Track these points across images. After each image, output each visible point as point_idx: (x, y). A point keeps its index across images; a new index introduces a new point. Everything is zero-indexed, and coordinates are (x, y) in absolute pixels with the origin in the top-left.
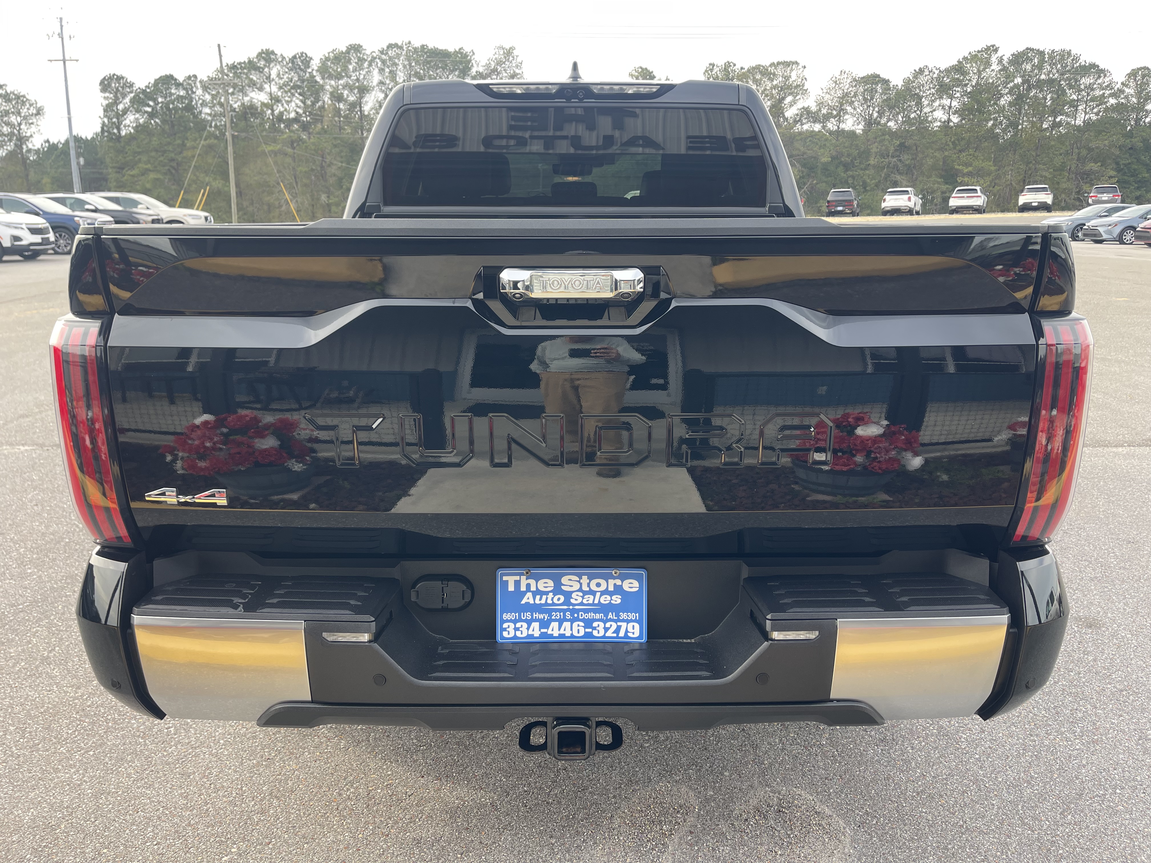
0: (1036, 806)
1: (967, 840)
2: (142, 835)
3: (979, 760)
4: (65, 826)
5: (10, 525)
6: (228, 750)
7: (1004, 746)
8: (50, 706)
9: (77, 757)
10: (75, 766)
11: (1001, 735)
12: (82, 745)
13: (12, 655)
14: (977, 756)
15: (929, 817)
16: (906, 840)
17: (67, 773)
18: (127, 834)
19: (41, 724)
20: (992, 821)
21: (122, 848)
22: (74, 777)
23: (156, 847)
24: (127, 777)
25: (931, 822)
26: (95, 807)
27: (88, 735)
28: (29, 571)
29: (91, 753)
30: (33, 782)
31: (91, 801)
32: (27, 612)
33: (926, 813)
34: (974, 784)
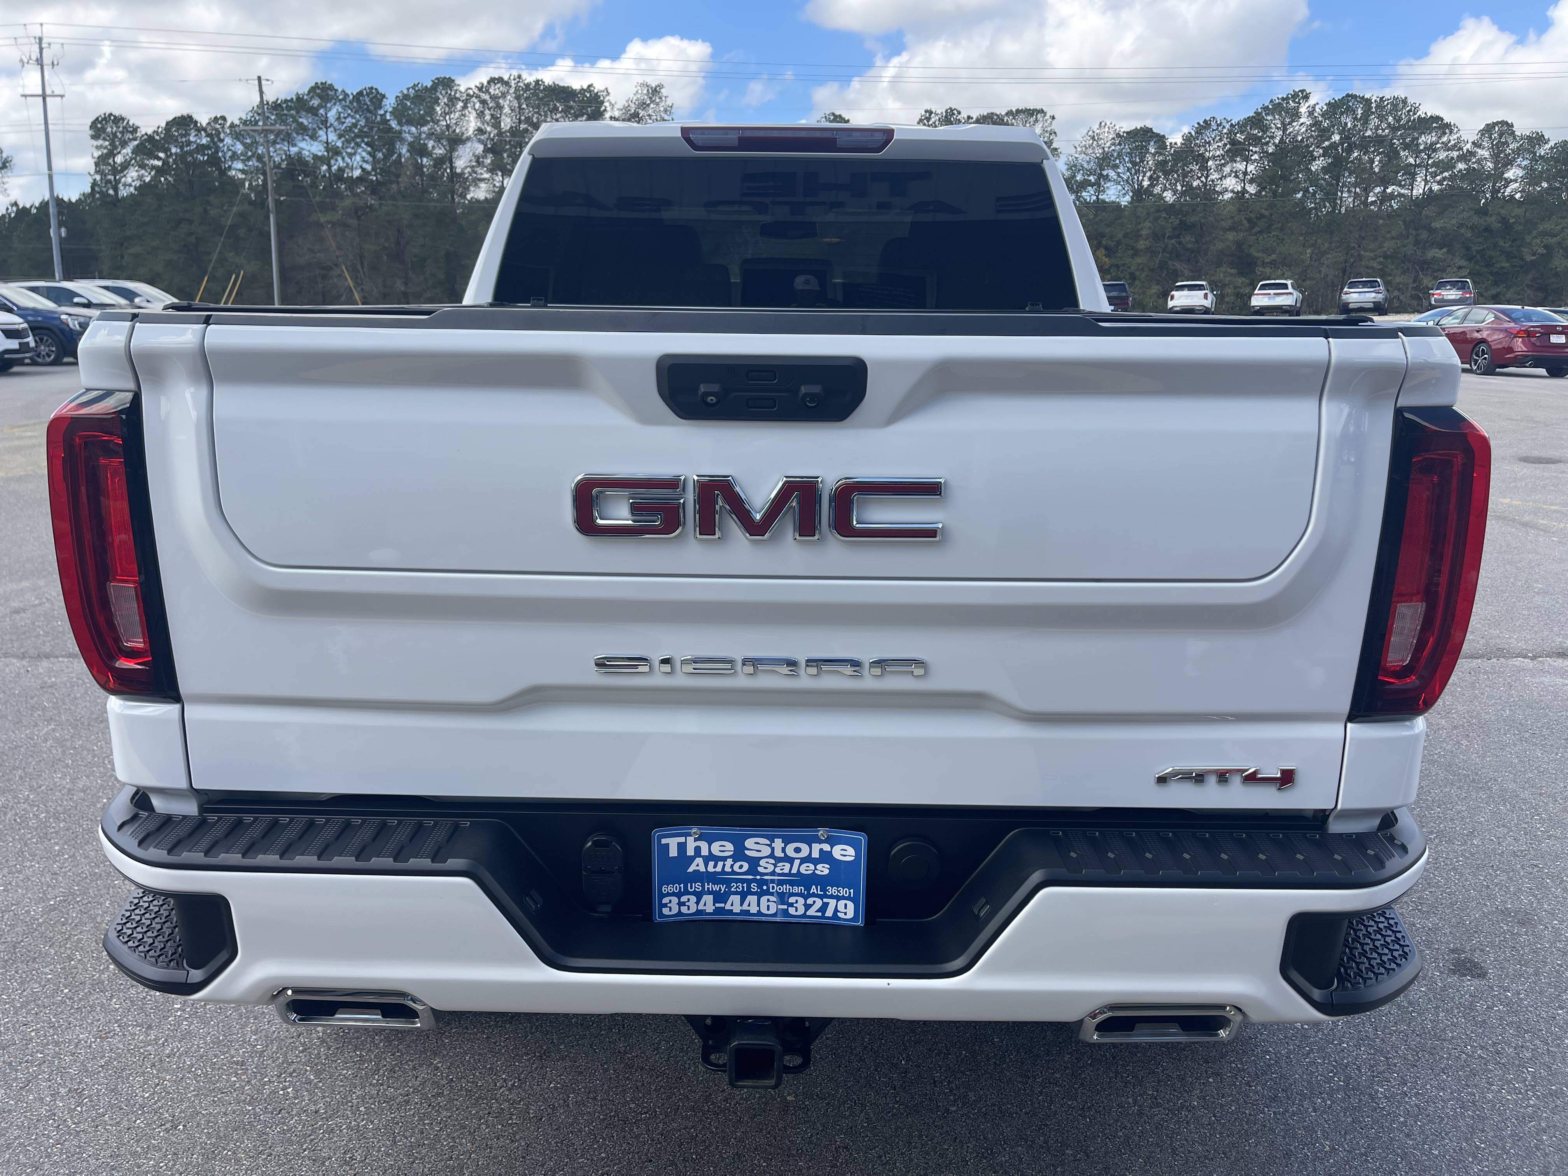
5: (21, 778)
6: (372, 1122)
13: (50, 976)
19: (103, 1084)
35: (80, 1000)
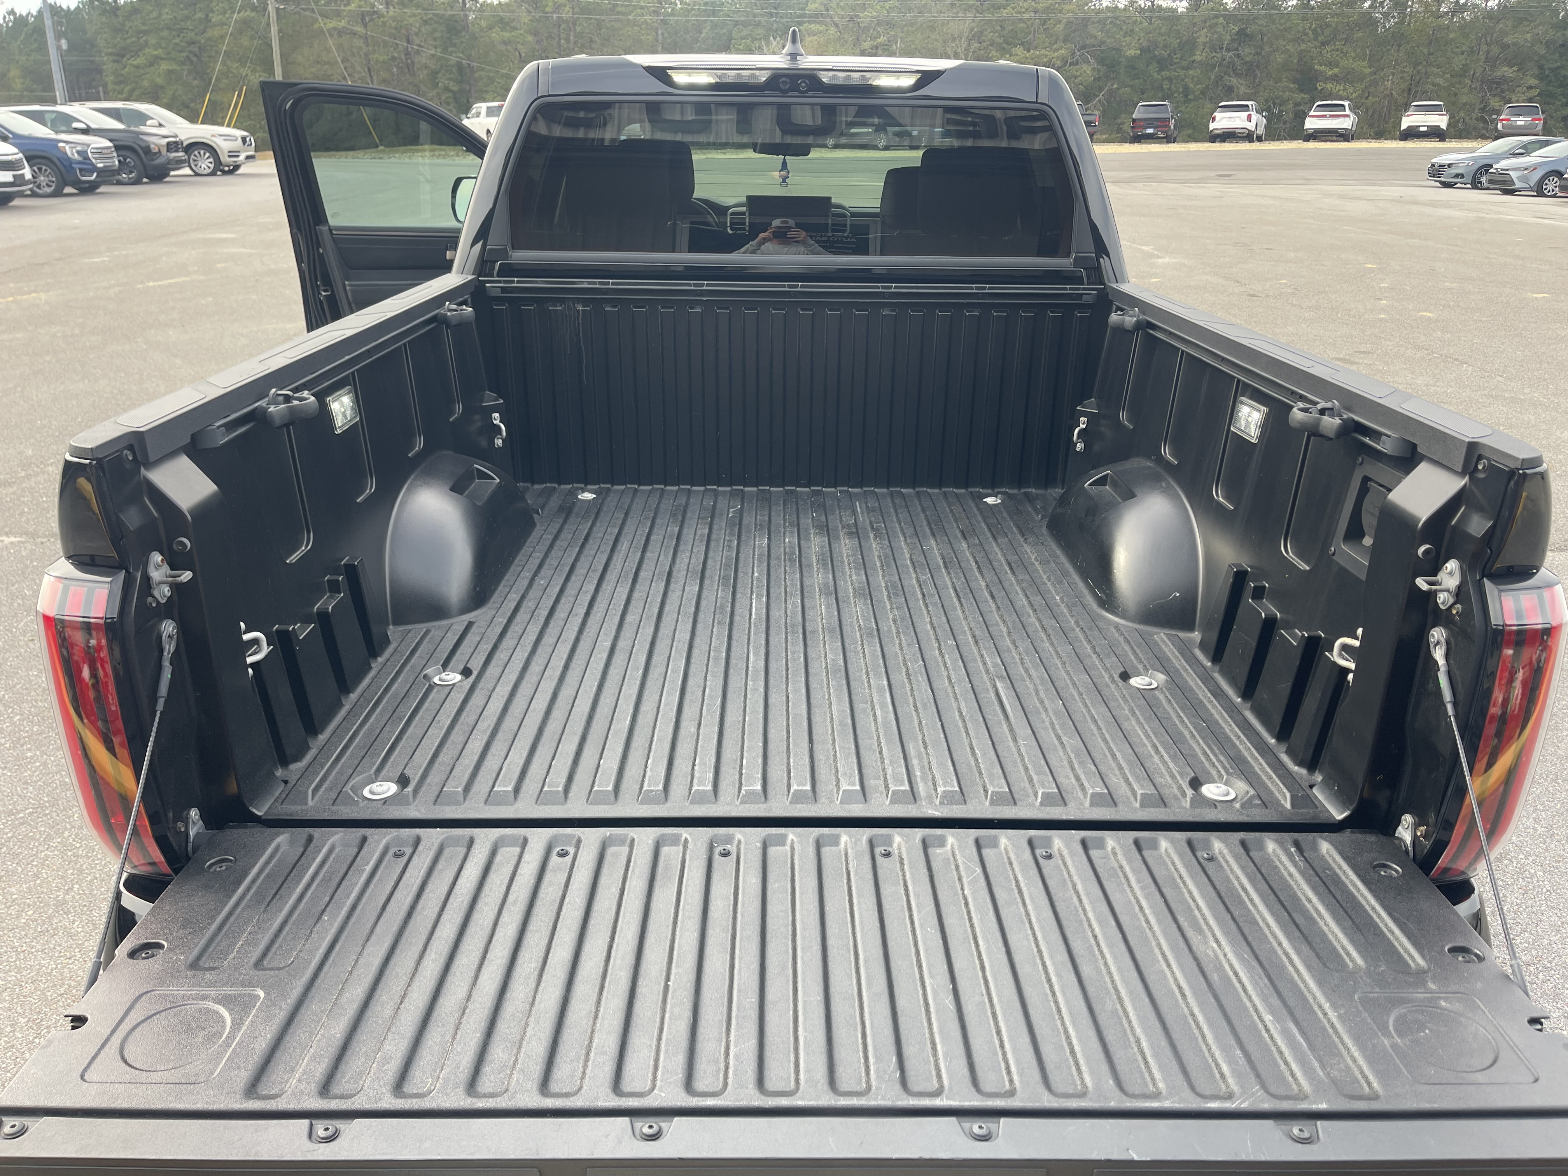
35: (44, 922)
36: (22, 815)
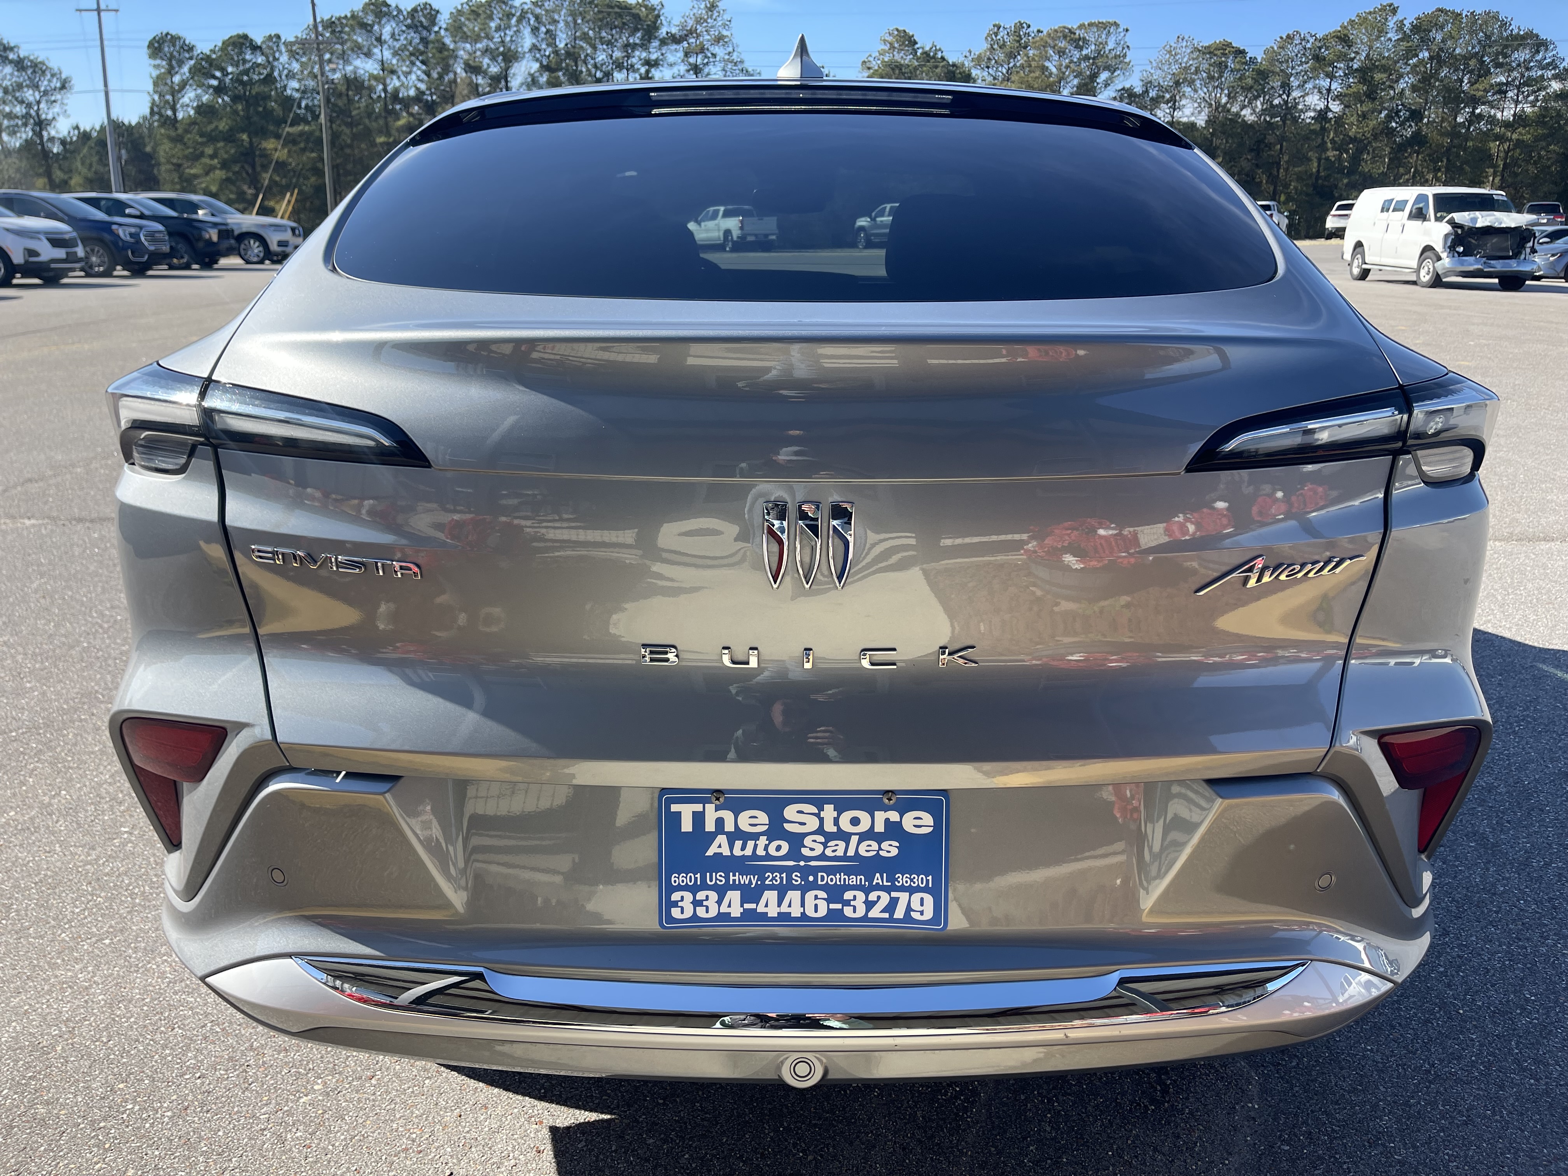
0: (1538, 1042)
1: (1437, 1092)
2: (178, 1063)
3: (1444, 974)
4: (63, 1048)
7: (1480, 955)
8: (49, 873)
9: (85, 947)
10: (82, 960)
11: (1474, 938)
12: (95, 930)
14: (1442, 969)
15: (1378, 1058)
16: (1345, 1090)
17: (69, 970)
18: (156, 1062)
20: (1473, 1064)
21: (146, 1082)
22: (80, 976)
23: (199, 1081)
24: (158, 978)
25: (1380, 1065)
26: (109, 1020)
27: (103, 915)
28: (28, 685)
29: (107, 941)
30: (19, 983)
31: (103, 1012)
32: (22, 742)
33: (1371, 1050)
34: (1440, 1009)
36: (14, 734)
